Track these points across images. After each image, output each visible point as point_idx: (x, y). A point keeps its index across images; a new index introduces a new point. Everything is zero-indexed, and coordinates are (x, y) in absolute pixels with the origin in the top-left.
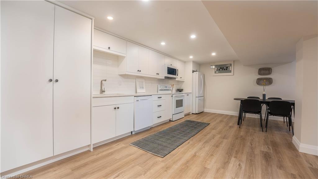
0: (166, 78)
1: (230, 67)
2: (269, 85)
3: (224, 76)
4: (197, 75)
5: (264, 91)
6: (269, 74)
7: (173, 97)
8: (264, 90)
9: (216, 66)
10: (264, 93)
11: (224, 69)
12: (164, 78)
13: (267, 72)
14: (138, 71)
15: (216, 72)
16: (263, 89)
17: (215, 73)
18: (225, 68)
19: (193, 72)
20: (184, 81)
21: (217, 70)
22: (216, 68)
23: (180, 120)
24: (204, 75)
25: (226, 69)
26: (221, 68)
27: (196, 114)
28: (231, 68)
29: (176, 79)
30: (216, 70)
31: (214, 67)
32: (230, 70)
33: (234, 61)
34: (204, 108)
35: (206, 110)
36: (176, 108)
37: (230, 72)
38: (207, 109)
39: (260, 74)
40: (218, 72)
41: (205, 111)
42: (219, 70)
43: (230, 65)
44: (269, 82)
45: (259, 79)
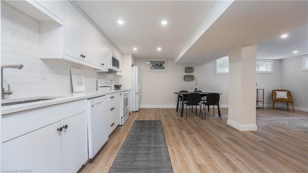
1: (164, 64)
2: (192, 81)
3: (158, 73)
4: (137, 70)
6: (192, 72)
7: (122, 95)
8: (196, 84)
9: (152, 62)
10: (196, 87)
11: (159, 66)
12: (108, 71)
13: (190, 70)
14: (82, 56)
17: (151, 69)
18: (159, 64)
19: (132, 67)
20: (122, 76)
21: (152, 66)
22: (151, 64)
25: (161, 66)
26: (156, 64)
27: (136, 111)
29: (118, 74)
30: (151, 66)
31: (149, 63)
32: (164, 67)
33: (167, 59)
34: (140, 104)
37: (164, 68)
38: (143, 105)
39: (186, 72)
40: (153, 68)
41: (141, 108)
42: (154, 66)
43: (164, 62)
44: (192, 78)
45: (185, 76)
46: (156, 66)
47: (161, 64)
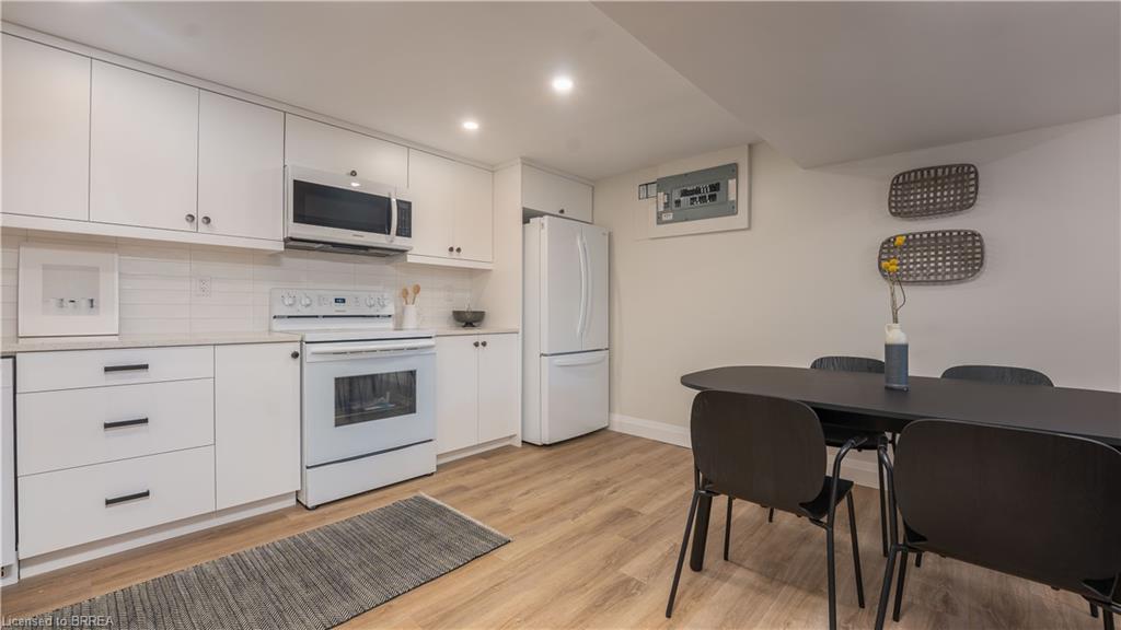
0: (292, 244)
1: (732, 182)
2: (959, 280)
3: (701, 236)
4: (545, 232)
5: (896, 321)
6: (965, 203)
8: (894, 314)
9: (663, 184)
10: (895, 336)
11: (703, 199)
12: (283, 249)
13: (947, 195)
15: (664, 218)
16: (889, 302)
17: (660, 221)
18: (705, 189)
19: (526, 220)
20: (490, 270)
21: (667, 205)
22: (661, 194)
23: (332, 508)
24: (610, 236)
25: (713, 198)
26: (685, 193)
27: (544, 446)
28: (736, 190)
29: (410, 259)
30: (662, 209)
32: (732, 197)
33: (750, 146)
34: (610, 410)
35: (622, 423)
36: (336, 425)
37: (732, 210)
39: (899, 210)
40: (671, 217)
41: (616, 428)
42: (678, 202)
43: (732, 170)
44: (967, 255)
45: (888, 246)
46: (685, 200)
47: (715, 187)
